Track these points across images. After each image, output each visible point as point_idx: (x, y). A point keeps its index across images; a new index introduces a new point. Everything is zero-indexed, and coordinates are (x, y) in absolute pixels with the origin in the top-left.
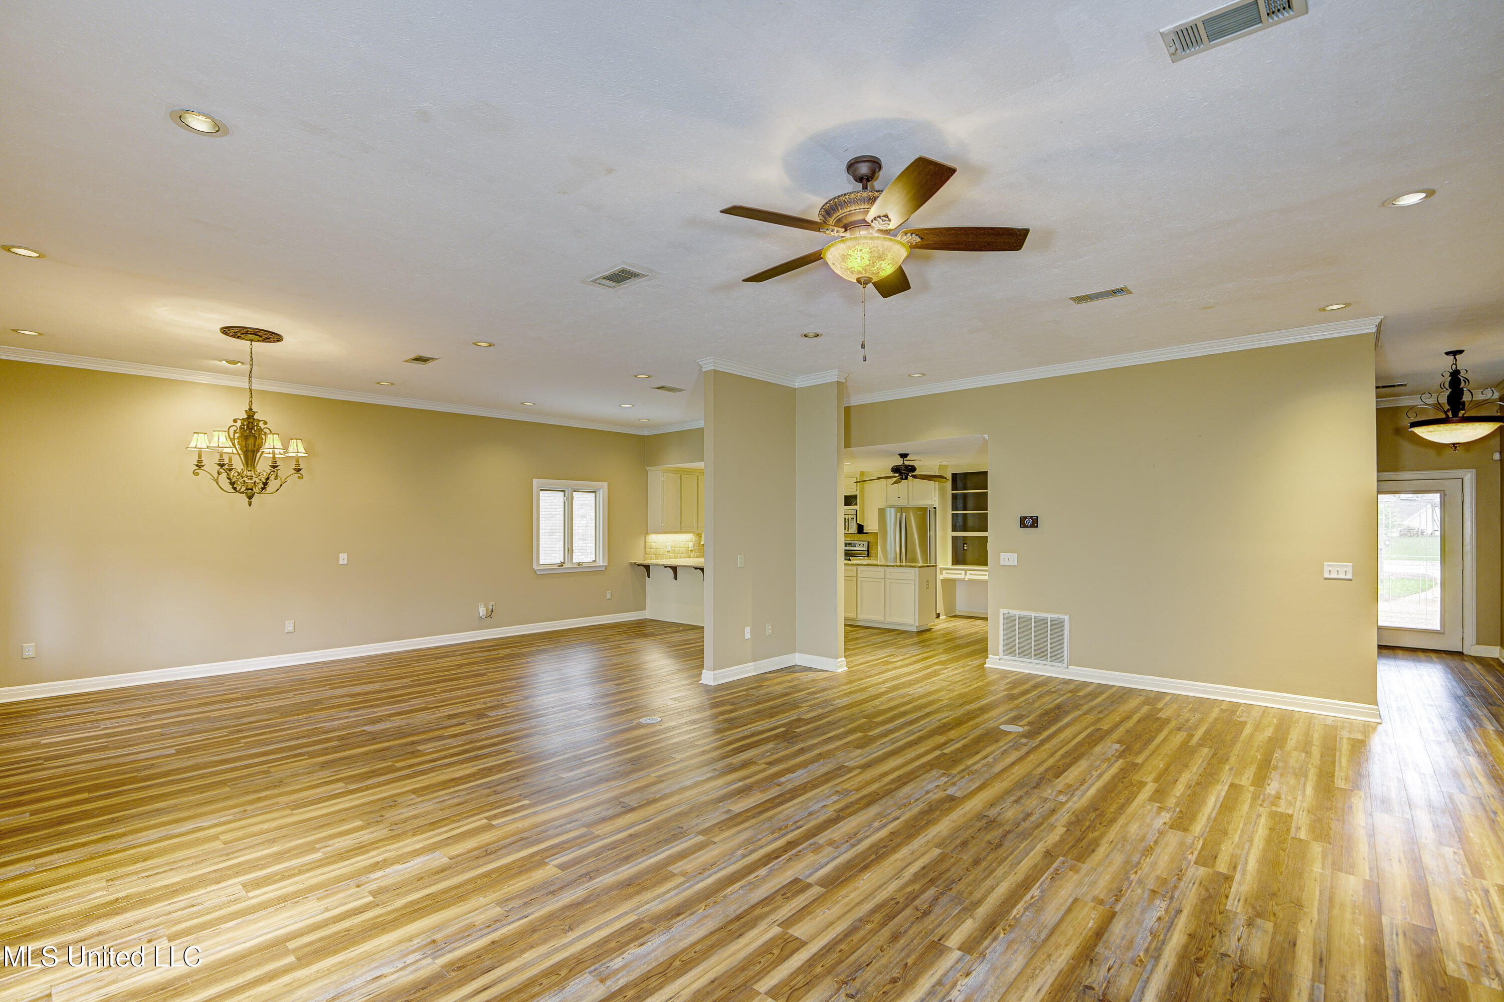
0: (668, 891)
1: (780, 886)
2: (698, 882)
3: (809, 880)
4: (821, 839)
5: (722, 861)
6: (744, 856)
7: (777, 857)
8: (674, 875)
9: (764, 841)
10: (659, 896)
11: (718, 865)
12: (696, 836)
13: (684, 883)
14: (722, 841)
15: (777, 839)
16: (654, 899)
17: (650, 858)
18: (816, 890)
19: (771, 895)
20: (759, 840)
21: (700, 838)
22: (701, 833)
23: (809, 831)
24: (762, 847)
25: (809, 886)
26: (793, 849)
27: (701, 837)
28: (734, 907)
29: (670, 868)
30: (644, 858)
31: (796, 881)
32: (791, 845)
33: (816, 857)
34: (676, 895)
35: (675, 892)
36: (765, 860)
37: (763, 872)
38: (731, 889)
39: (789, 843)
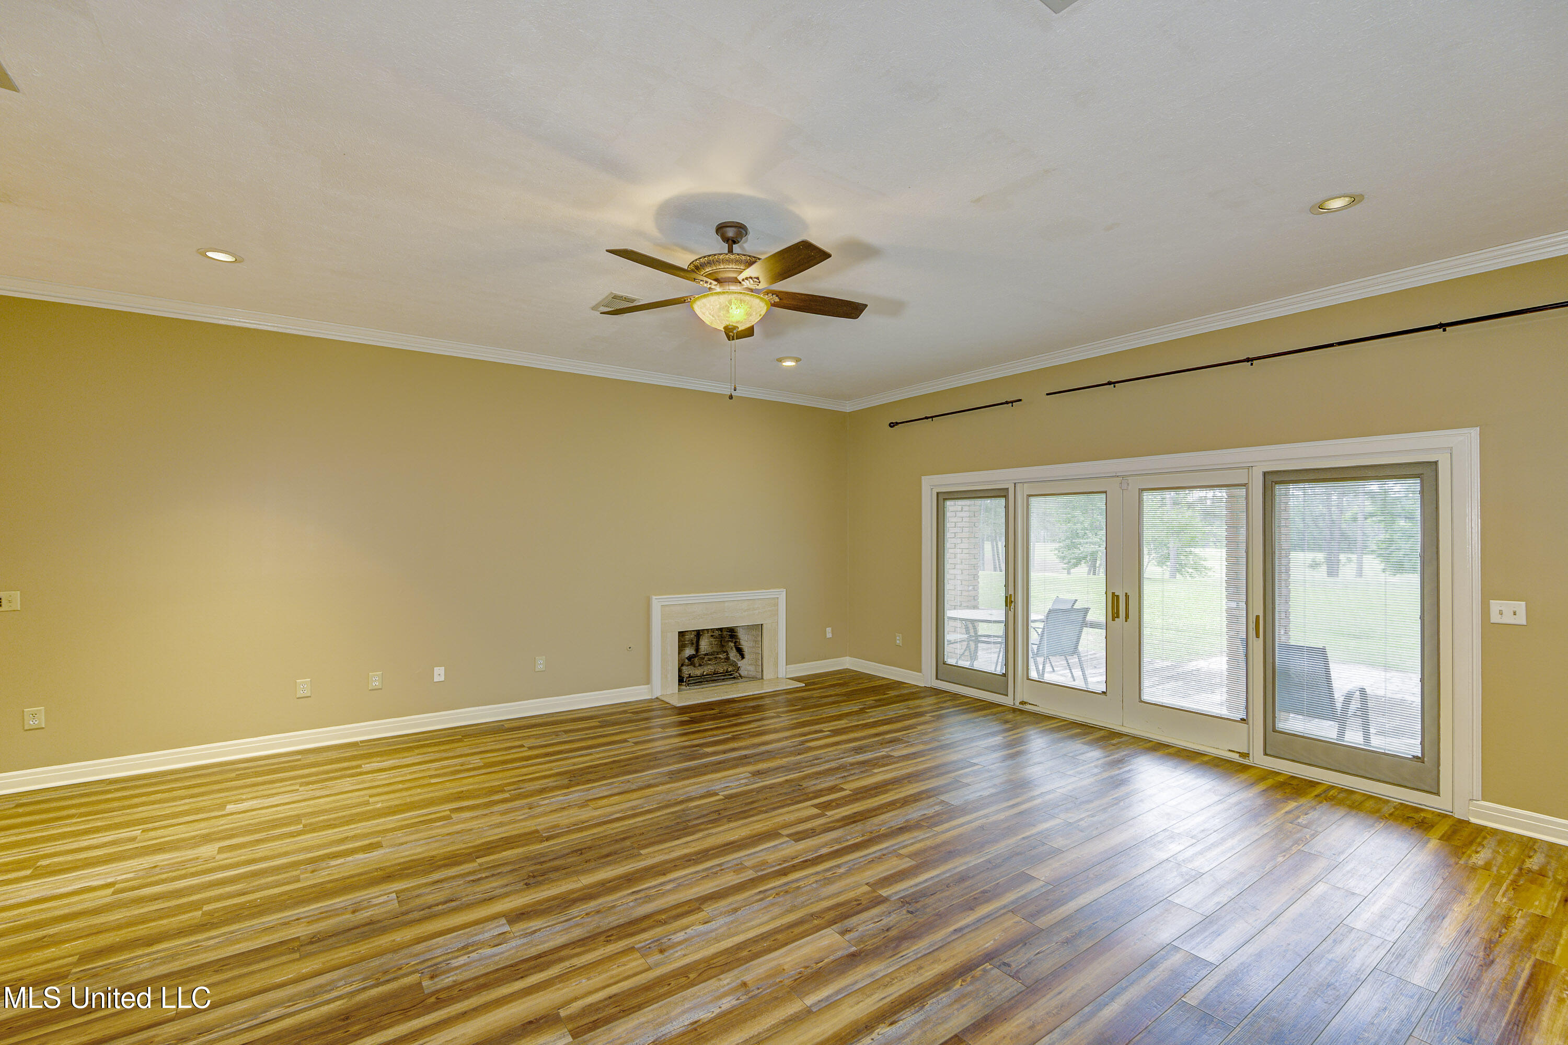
0: (912, 844)
1: (814, 838)
2: (886, 848)
3: (787, 839)
4: (750, 874)
5: (862, 864)
6: (839, 866)
7: (806, 861)
8: (909, 856)
9: (813, 879)
10: (920, 841)
11: (866, 860)
12: (890, 896)
13: (899, 849)
14: (859, 886)
15: (797, 880)
16: (923, 840)
17: (937, 876)
18: (785, 832)
19: (824, 833)
20: (816, 881)
21: (884, 892)
22: (885, 900)
23: (755, 886)
24: (817, 873)
25: (788, 836)
26: (785, 868)
27: (884, 895)
28: (856, 828)
29: (913, 863)
30: (944, 876)
31: (797, 841)
32: (784, 873)
33: (766, 858)
34: (905, 841)
35: (906, 843)
36: (819, 860)
37: (825, 851)
38: (857, 841)
39: (785, 874)
